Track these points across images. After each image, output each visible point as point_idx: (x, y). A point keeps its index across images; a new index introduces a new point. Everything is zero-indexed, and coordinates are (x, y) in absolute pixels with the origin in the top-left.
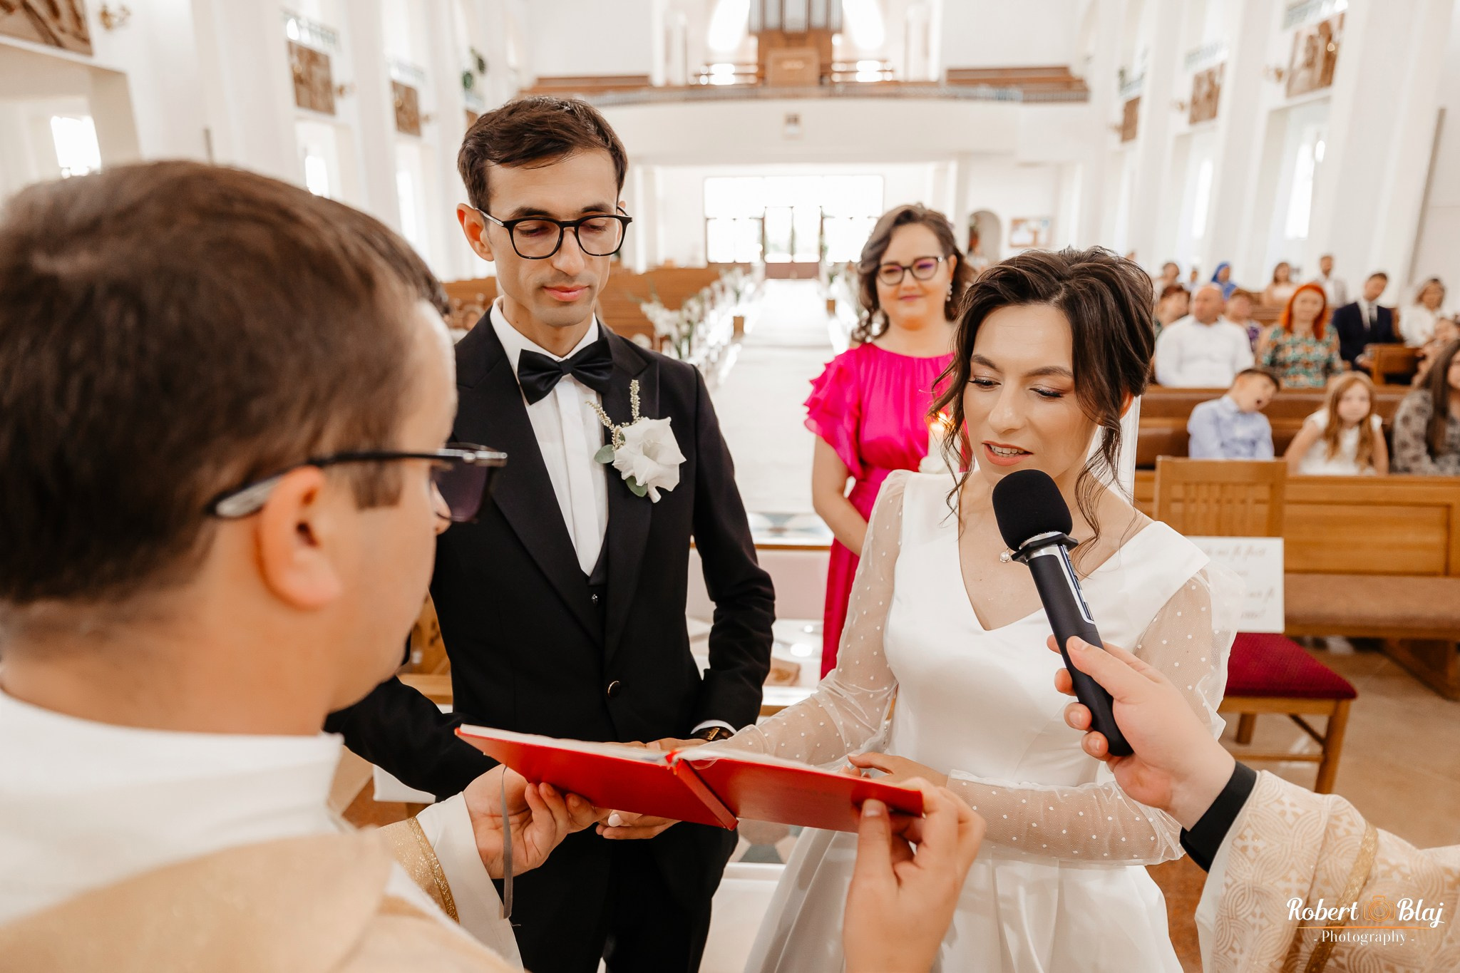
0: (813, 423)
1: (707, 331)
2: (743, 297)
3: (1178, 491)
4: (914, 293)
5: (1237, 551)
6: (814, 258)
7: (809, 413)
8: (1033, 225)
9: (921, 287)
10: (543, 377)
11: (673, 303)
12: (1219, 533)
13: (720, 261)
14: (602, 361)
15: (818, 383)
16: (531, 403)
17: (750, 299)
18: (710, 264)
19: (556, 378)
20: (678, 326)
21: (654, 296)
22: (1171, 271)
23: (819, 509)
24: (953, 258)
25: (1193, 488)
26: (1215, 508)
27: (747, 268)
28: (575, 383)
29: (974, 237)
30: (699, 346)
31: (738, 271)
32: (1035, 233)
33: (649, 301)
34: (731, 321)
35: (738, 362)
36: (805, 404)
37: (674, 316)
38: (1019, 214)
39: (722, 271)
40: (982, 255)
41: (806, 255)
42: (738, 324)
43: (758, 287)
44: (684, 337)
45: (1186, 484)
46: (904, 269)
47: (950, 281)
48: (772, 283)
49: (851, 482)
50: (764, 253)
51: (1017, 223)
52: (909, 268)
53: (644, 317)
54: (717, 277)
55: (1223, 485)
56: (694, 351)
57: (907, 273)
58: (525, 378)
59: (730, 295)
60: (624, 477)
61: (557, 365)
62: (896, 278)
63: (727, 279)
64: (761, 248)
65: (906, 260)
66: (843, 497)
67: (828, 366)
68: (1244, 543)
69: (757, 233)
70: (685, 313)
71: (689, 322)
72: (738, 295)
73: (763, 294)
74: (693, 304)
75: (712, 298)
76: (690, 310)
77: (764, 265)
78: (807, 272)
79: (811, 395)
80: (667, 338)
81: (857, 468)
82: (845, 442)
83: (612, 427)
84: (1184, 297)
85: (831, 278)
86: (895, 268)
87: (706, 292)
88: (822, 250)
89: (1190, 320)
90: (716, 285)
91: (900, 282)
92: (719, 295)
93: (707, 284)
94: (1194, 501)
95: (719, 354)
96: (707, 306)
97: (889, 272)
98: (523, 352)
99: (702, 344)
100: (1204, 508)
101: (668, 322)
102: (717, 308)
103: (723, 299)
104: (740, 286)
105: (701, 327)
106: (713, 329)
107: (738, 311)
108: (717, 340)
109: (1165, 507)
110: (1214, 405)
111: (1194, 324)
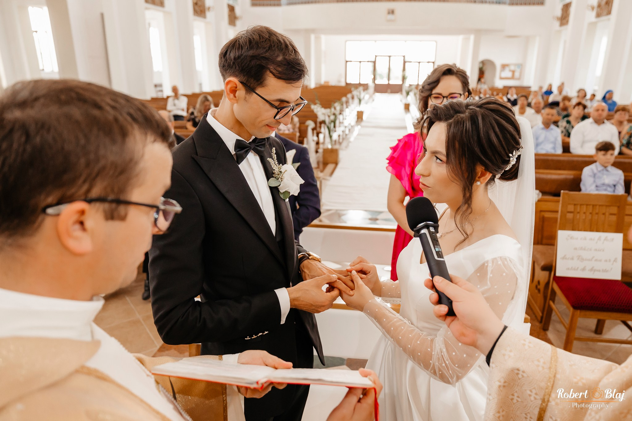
0: (390, 168)
1: (344, 119)
2: (362, 102)
3: (571, 208)
5: (599, 239)
6: (400, 82)
7: (389, 163)
8: (512, 68)
10: (245, 151)
11: (327, 105)
12: (591, 230)
13: (352, 83)
15: (394, 149)
17: (367, 103)
18: (347, 84)
19: (249, 151)
20: (329, 116)
21: (317, 101)
22: (581, 94)
23: (390, 210)
24: (466, 94)
25: (579, 207)
26: (590, 217)
27: (365, 87)
29: (482, 73)
30: (340, 126)
31: (361, 88)
32: (513, 72)
33: (315, 104)
34: (356, 113)
35: (358, 135)
36: (387, 159)
37: (328, 111)
38: (506, 62)
39: (353, 89)
40: (485, 83)
41: (396, 80)
42: (360, 115)
43: (371, 97)
44: (332, 121)
45: (575, 205)
46: (444, 97)
48: (377, 95)
49: (407, 199)
50: (374, 79)
51: (504, 66)
52: (446, 97)
53: (313, 111)
54: (350, 92)
55: (594, 206)
56: (337, 129)
59: (356, 101)
61: (249, 145)
62: (439, 101)
63: (355, 93)
64: (373, 77)
65: (445, 93)
66: (403, 205)
67: (399, 141)
68: (602, 236)
69: (371, 69)
70: (333, 109)
71: (334, 114)
72: (360, 101)
73: (373, 100)
74: (337, 105)
75: (347, 102)
76: (335, 108)
77: (374, 85)
78: (395, 89)
79: (390, 155)
80: (323, 122)
81: (411, 192)
82: (406, 179)
85: (408, 94)
86: (439, 96)
87: (344, 99)
88: (404, 78)
89: (590, 120)
90: (349, 96)
92: (350, 101)
93: (345, 95)
94: (578, 212)
95: (349, 130)
96: (345, 106)
97: (436, 98)
98: (238, 141)
99: (341, 125)
100: (583, 217)
101: (324, 114)
102: (349, 107)
103: (352, 103)
104: (362, 97)
105: (341, 117)
106: (347, 118)
107: (360, 109)
108: (349, 123)
109: (563, 215)
110: (593, 166)
111: (591, 123)
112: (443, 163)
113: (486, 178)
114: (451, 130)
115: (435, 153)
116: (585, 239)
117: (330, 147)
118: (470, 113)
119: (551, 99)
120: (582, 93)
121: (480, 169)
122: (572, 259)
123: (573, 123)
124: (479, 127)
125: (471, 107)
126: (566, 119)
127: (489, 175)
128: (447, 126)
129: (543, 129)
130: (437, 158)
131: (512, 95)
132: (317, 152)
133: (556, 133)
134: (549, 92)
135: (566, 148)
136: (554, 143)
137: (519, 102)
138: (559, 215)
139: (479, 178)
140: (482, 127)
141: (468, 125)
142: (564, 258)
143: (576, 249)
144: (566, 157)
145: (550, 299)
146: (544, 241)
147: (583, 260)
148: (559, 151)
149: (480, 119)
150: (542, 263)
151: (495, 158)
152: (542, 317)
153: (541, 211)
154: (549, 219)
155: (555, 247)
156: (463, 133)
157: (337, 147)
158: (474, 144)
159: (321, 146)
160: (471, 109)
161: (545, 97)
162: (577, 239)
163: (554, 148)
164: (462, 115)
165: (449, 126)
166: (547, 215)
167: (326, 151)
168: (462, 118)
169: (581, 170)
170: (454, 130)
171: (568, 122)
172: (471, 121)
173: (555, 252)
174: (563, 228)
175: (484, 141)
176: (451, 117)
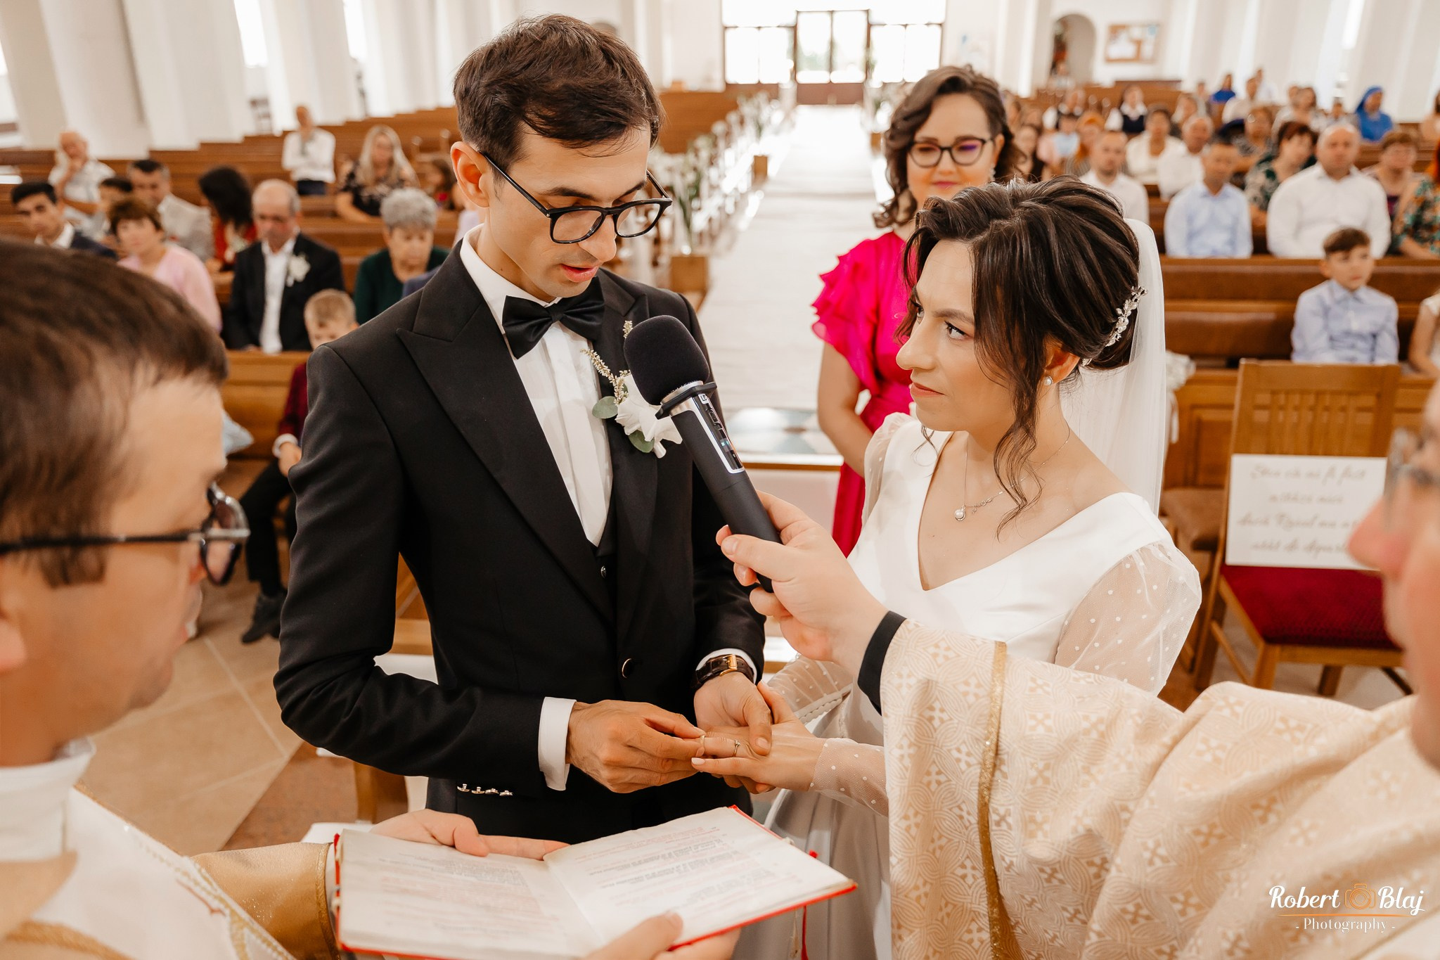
0: (822, 328)
1: (722, 176)
2: (767, 132)
3: (1263, 399)
4: (950, 178)
5: (1331, 472)
6: (858, 77)
7: (817, 315)
8: (1137, 33)
9: (959, 172)
10: (532, 326)
12: (1312, 452)
13: (740, 83)
14: (593, 304)
15: (830, 280)
16: (518, 357)
17: (777, 133)
18: (727, 86)
19: (546, 326)
20: (683, 175)
22: (1303, 100)
23: (825, 424)
24: (1000, 138)
25: (1282, 396)
26: (1308, 416)
27: (773, 92)
28: (563, 331)
30: (710, 196)
31: (762, 97)
32: (1139, 44)
34: (750, 161)
35: (758, 216)
36: (814, 305)
37: (677, 161)
38: (1120, 18)
39: (742, 97)
41: (848, 73)
42: (760, 167)
43: (787, 116)
44: (690, 186)
45: (1274, 393)
46: (943, 149)
47: (993, 165)
48: (805, 111)
50: (795, 71)
51: (1115, 30)
52: (949, 149)
54: (735, 107)
55: (1319, 394)
56: (704, 202)
57: (946, 154)
58: (513, 329)
59: (750, 129)
60: (628, 432)
61: (545, 312)
62: (932, 158)
63: (747, 109)
64: (792, 65)
65: (946, 139)
66: (854, 415)
67: (841, 258)
68: (1340, 464)
69: (788, 45)
70: (691, 156)
71: (695, 169)
72: (760, 129)
73: (793, 125)
74: (702, 143)
75: (728, 134)
76: (697, 153)
77: (796, 87)
78: (849, 95)
79: (821, 294)
81: (872, 382)
82: (859, 353)
83: (611, 377)
84: (1307, 140)
85: (877, 106)
86: (931, 146)
87: (719, 128)
88: (868, 67)
89: (1317, 170)
90: (733, 117)
91: (937, 164)
92: (736, 129)
93: (722, 116)
94: (1282, 408)
95: (736, 204)
96: (721, 144)
97: (925, 150)
98: (509, 299)
99: (716, 193)
100: (1294, 417)
101: (670, 170)
102: (733, 146)
103: (742, 134)
104: (764, 117)
105: (713, 173)
106: (728, 174)
107: (760, 149)
108: (734, 186)
109: (1245, 417)
110: (1321, 291)
111: (1320, 178)
112: (966, 339)
113: (1068, 368)
114: (986, 260)
115: (946, 318)
116: (1297, 474)
117: (686, 250)
118: (1026, 218)
119: (1230, 112)
120: (1306, 98)
121: (1052, 347)
122: (1266, 522)
123: (1280, 174)
124: (1050, 252)
125: (1026, 203)
126: (1265, 167)
127: (1073, 360)
128: (974, 252)
129: (1205, 196)
130: (951, 327)
131: (1133, 106)
132: (655, 264)
133: (1238, 204)
134: (1226, 94)
135: (1260, 243)
136: (1233, 230)
137: (1151, 125)
138: (1235, 415)
139: (1051, 367)
140: (1057, 252)
141: (1025, 245)
142: (1246, 521)
143: (1274, 499)
144: (1261, 267)
145: (1213, 618)
146: (1201, 479)
147: (1291, 524)
148: (1244, 250)
149: (1052, 231)
150: (1195, 534)
151: (1088, 319)
152: (1193, 660)
153: (1194, 407)
154: (1212, 425)
155: (1225, 492)
156: (1014, 267)
157: (702, 251)
158: (1041, 291)
159: (665, 249)
160: (1026, 208)
161: (1216, 106)
162: (1277, 474)
163: (1232, 243)
164: (1006, 223)
165: (980, 250)
166: (1208, 415)
167: (677, 261)
168: (1009, 230)
169: (1294, 299)
170: (992, 260)
171: (1271, 175)
172: (1031, 236)
173: (1225, 508)
174: (1245, 449)
175: (1064, 281)
176: (981, 228)
